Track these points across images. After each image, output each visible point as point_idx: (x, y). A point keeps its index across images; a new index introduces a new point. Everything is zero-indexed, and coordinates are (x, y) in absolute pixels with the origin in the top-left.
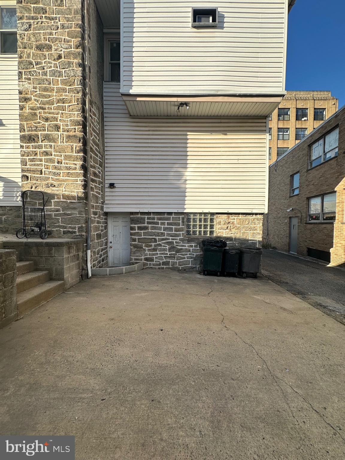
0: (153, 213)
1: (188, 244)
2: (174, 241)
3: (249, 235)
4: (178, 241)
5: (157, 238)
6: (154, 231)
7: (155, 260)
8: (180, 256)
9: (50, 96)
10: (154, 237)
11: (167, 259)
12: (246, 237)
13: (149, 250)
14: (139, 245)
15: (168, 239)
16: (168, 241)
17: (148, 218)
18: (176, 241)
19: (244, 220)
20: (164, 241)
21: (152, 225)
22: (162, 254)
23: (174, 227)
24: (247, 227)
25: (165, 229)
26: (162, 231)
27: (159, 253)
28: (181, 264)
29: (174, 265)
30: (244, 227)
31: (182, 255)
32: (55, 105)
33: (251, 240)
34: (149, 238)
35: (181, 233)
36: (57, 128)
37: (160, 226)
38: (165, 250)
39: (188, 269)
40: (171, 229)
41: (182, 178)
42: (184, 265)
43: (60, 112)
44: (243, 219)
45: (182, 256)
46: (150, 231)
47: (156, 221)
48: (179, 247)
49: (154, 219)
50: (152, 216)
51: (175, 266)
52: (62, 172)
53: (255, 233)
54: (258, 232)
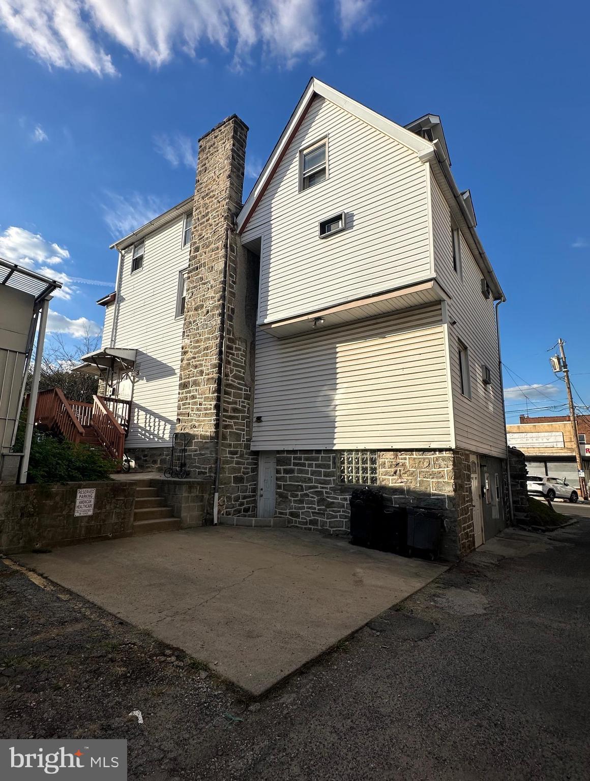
0: (300, 450)
1: (341, 495)
2: (324, 490)
3: (431, 486)
4: (328, 490)
5: (304, 485)
6: (300, 475)
7: (301, 516)
8: (331, 513)
9: (199, 346)
10: (300, 484)
11: (315, 516)
12: (427, 488)
13: (295, 501)
14: (284, 493)
15: (317, 487)
16: (317, 490)
17: (295, 458)
18: (326, 490)
19: (420, 460)
20: (312, 490)
21: (298, 468)
22: (309, 508)
23: (323, 470)
24: (427, 472)
25: (313, 473)
26: (309, 476)
27: (306, 506)
28: (332, 525)
29: (323, 526)
30: (422, 471)
31: (333, 511)
32: (202, 353)
33: (434, 495)
34: (295, 485)
35: (332, 478)
36: (202, 372)
37: (307, 468)
38: (312, 502)
39: (342, 534)
40: (319, 473)
41: (331, 403)
42: (336, 527)
43: (205, 358)
44: (420, 458)
45: (333, 513)
46: (296, 475)
47: (302, 461)
48: (330, 500)
49: (300, 459)
50: (299, 455)
51: (326, 528)
52: (201, 413)
53: (441, 482)
54: (446, 480)
